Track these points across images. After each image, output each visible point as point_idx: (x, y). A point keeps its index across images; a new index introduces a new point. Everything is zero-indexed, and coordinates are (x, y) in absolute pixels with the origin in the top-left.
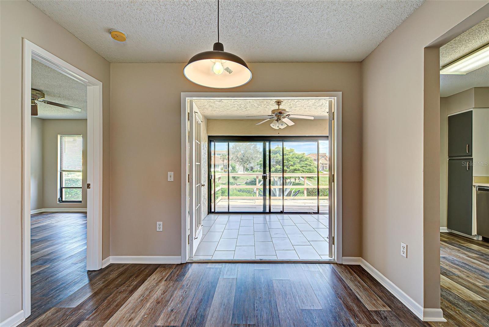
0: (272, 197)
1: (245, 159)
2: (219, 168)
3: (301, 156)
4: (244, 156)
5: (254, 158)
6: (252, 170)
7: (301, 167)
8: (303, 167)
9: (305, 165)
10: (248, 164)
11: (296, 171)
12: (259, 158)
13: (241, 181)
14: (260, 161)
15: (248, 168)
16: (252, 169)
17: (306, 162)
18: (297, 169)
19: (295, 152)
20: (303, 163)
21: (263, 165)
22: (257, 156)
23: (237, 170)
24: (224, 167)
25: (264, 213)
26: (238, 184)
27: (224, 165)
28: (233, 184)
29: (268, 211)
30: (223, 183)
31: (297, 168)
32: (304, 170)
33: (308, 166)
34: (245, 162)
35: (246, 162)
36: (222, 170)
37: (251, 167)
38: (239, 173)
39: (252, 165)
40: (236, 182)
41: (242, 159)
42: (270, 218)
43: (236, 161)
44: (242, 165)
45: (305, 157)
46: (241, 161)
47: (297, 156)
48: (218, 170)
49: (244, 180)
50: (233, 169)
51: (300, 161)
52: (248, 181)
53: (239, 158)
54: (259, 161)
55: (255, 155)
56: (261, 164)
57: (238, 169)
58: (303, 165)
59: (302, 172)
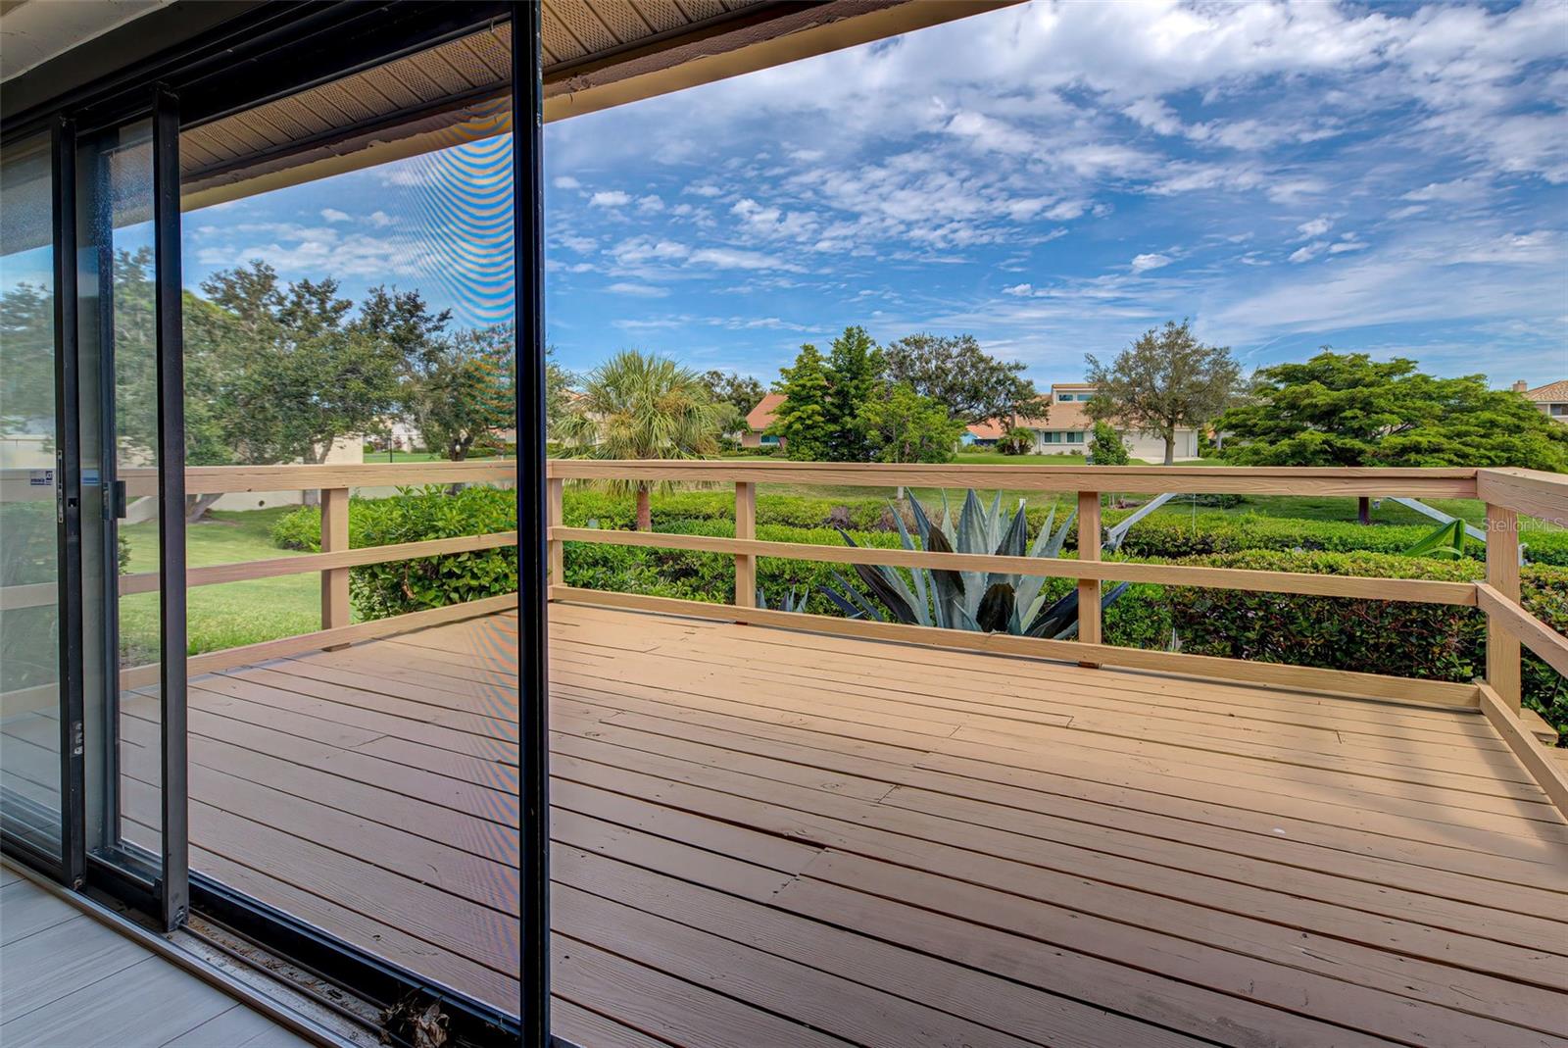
1: (1167, 408)
23: (1120, 451)
50: (1103, 446)
59: (1455, 459)
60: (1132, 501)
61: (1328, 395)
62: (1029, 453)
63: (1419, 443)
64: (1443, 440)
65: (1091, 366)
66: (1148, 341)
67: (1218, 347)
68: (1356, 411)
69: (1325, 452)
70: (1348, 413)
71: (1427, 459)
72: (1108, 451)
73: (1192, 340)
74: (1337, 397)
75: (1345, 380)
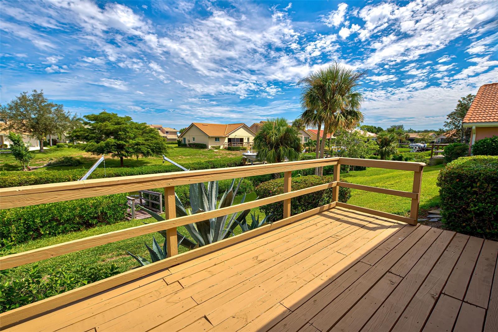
3: (143, 127)
6: (55, 145)
10: (46, 136)
15: (49, 142)
16: (55, 142)
17: (151, 135)
19: (134, 121)
20: (147, 135)
28: (19, 169)
31: (140, 141)
34: (40, 132)
35: (43, 132)
37: (52, 140)
38: (30, 149)
39: (54, 137)
40: (26, 164)
43: (21, 131)
44: (35, 137)
45: (148, 128)
47: (137, 126)
49: (45, 161)
51: (143, 133)
60: (34, 167)
64: (144, 142)
66: (24, 96)
68: (122, 132)
70: (120, 133)
74: (116, 126)
75: (115, 122)
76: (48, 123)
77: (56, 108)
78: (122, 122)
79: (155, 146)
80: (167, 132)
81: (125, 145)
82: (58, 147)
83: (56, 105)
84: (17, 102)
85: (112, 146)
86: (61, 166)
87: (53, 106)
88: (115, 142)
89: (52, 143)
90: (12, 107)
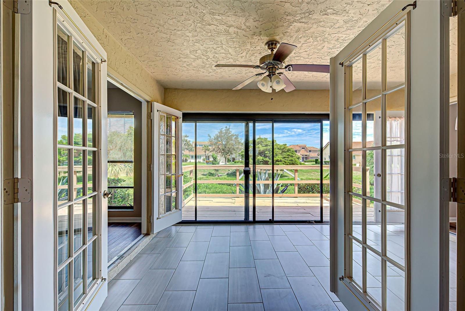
0: (257, 195)
1: (227, 149)
2: (202, 159)
3: (283, 147)
4: (225, 147)
5: (236, 149)
6: (234, 161)
7: (283, 158)
8: (285, 158)
9: (287, 156)
10: (230, 155)
11: (278, 162)
12: (240, 149)
13: (222, 172)
14: (242, 152)
15: (230, 159)
16: (234, 159)
17: (288, 153)
18: (279, 160)
19: (277, 143)
20: (285, 154)
21: (244, 156)
22: (239, 147)
23: (218, 161)
24: (206, 158)
25: (246, 222)
26: (219, 175)
27: (206, 156)
28: (214, 175)
29: (251, 218)
30: (204, 174)
32: (286, 161)
33: (290, 157)
34: (226, 153)
35: (228, 153)
36: (204, 161)
37: (233, 158)
38: (221, 163)
39: (233, 156)
40: (217, 173)
41: (223, 150)
42: (254, 231)
43: (217, 152)
44: (223, 156)
45: (287, 148)
46: (223, 152)
47: (279, 147)
48: (200, 161)
49: (226, 171)
50: (214, 160)
51: (282, 152)
52: (230, 172)
53: (220, 149)
54: (240, 152)
55: (237, 146)
56: (242, 155)
57: (220, 160)
58: (285, 156)
59: (284, 163)
60: (221, 175)
61: (262, 148)
62: (188, 162)
63: (278, 159)
64: (282, 159)
65: (209, 138)
66: (221, 131)
67: (236, 134)
68: (268, 152)
69: (262, 162)
70: (266, 152)
71: (280, 163)
72: (215, 161)
73: (231, 132)
74: (264, 148)
75: (264, 144)
76: (230, 147)
77: (235, 137)
78: (269, 144)
79: (289, 163)
80: (310, 151)
81: (269, 161)
82: (235, 163)
83: (236, 135)
84: (218, 135)
85: (261, 162)
86: (233, 175)
87: (234, 136)
88: (263, 159)
89: (232, 161)
90: (215, 138)
